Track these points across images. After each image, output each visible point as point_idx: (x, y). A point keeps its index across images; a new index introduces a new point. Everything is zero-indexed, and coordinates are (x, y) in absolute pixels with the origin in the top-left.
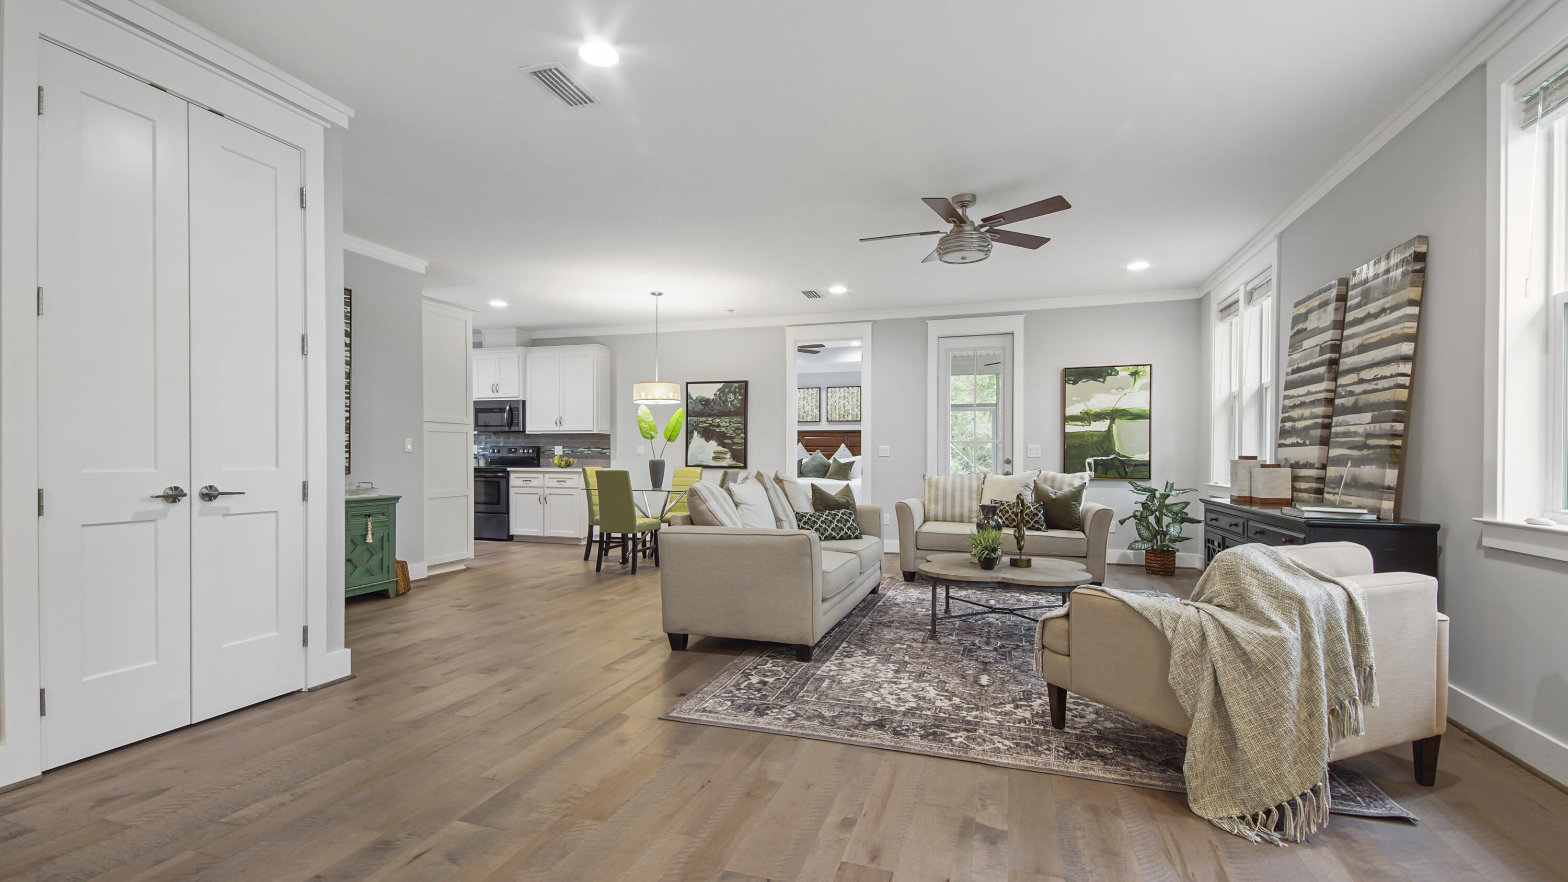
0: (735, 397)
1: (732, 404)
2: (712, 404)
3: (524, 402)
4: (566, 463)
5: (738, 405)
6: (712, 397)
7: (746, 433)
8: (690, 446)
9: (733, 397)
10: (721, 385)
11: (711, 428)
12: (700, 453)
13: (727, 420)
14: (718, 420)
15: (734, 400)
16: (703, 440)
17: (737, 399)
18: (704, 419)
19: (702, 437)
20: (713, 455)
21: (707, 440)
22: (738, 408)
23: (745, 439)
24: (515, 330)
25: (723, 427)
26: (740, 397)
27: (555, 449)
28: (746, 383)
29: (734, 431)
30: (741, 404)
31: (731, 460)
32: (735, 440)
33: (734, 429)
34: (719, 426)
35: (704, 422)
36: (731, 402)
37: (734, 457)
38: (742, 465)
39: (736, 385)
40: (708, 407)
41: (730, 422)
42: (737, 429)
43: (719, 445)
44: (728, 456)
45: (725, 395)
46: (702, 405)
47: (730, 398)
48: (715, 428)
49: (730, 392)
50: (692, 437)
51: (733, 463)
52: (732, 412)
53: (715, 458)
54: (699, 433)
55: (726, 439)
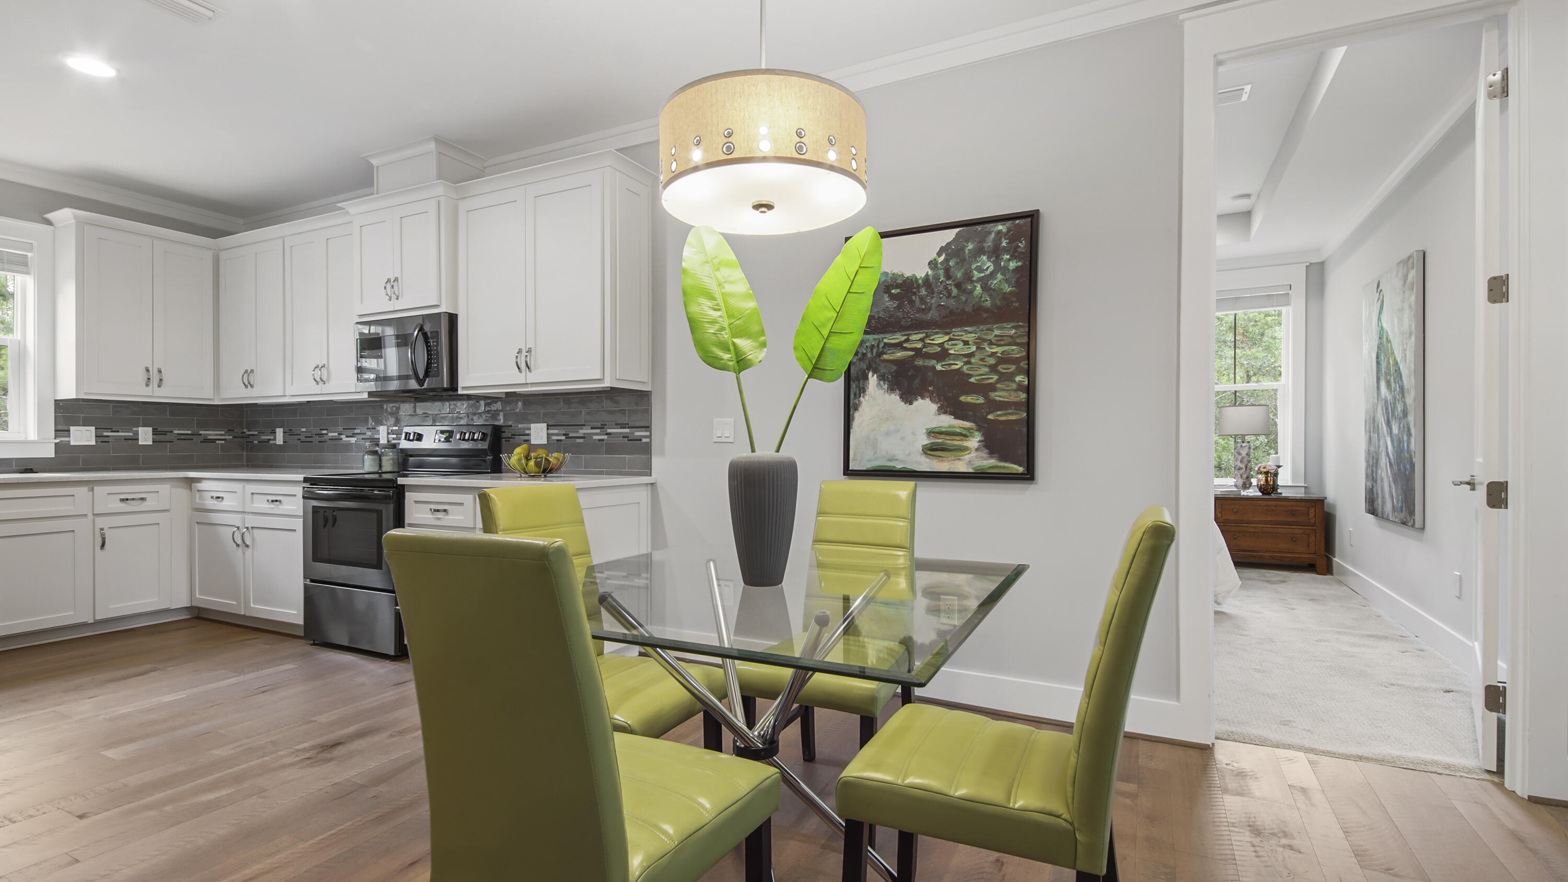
0: (997, 264)
1: (985, 288)
2: (923, 292)
3: (453, 319)
4: (538, 464)
5: (1007, 289)
6: (921, 271)
7: (1030, 372)
8: (860, 419)
9: (989, 266)
10: (950, 235)
11: (920, 362)
12: (888, 434)
13: (970, 337)
14: (940, 339)
15: (992, 275)
16: (895, 398)
17: (1004, 270)
18: (898, 338)
19: (891, 389)
20: (926, 441)
21: (908, 397)
22: (1005, 297)
23: (1030, 390)
24: (432, 146)
25: (957, 357)
26: (1012, 265)
27: (532, 432)
28: (1033, 217)
29: (993, 369)
30: (1018, 284)
31: (984, 453)
32: (997, 396)
33: (992, 361)
34: (943, 355)
35: (899, 346)
36: (984, 282)
37: (991, 445)
38: (1021, 469)
39: (1000, 227)
40: (912, 302)
41: (979, 343)
42: (1004, 360)
43: (942, 410)
44: (974, 442)
45: (962, 261)
46: (893, 297)
47: (980, 270)
48: (933, 362)
49: (980, 251)
50: (862, 390)
51: (989, 463)
52: (987, 310)
53: (931, 450)
54: (882, 378)
55: (967, 393)
